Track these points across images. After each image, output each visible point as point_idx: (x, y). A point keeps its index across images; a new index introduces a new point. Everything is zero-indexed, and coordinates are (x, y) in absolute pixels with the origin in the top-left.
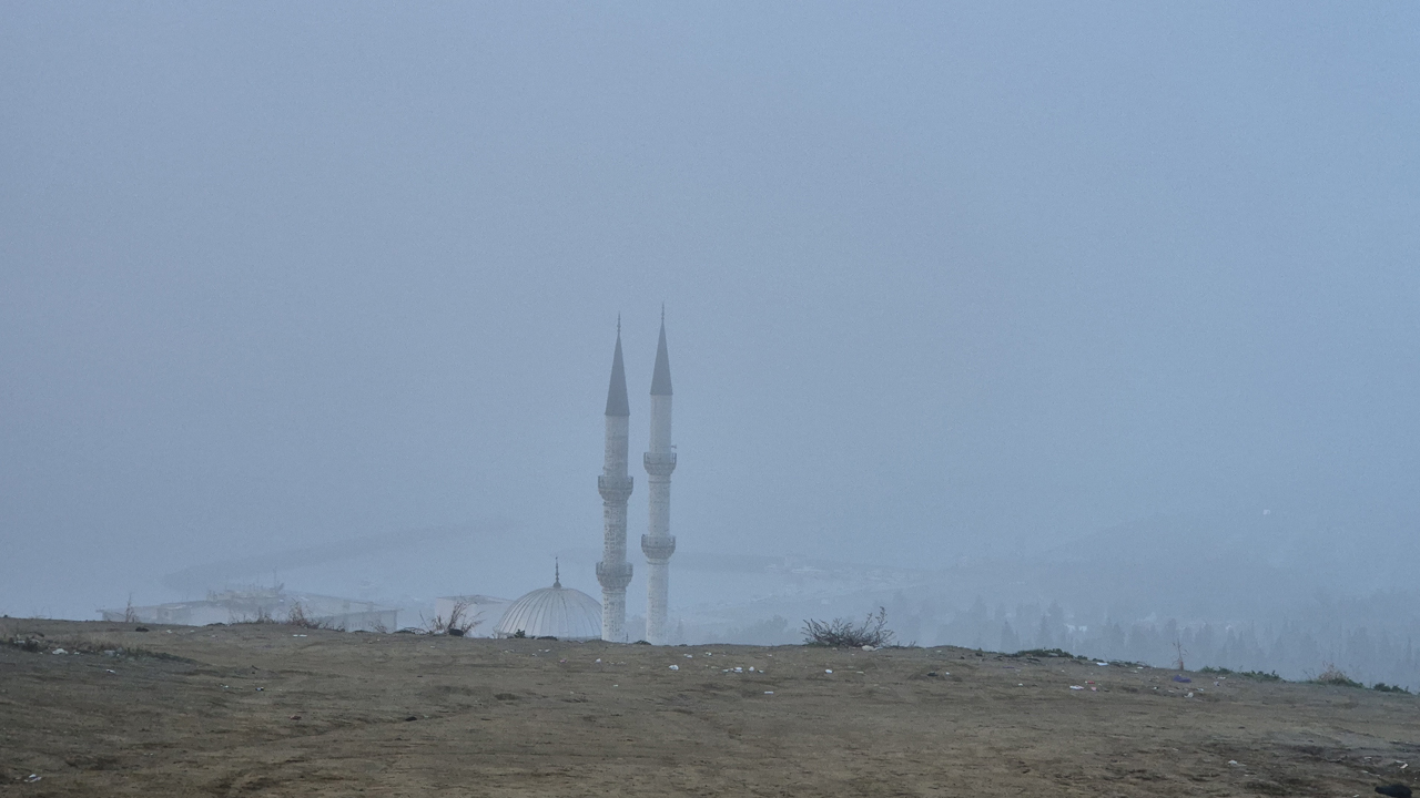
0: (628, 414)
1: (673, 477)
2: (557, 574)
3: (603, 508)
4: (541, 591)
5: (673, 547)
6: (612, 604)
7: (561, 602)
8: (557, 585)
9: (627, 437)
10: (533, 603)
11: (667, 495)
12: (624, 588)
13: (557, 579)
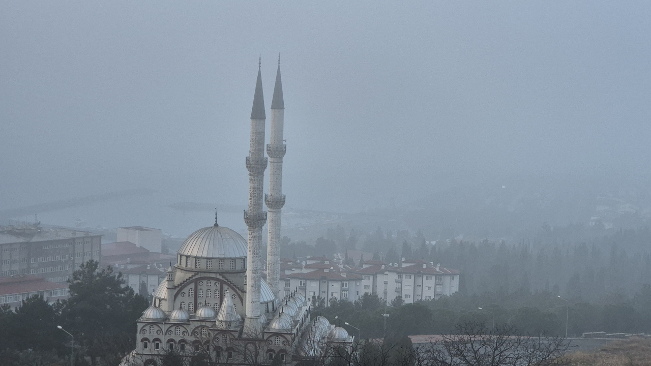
0: (265, 118)
1: (284, 159)
2: (216, 218)
3: (249, 177)
4: (207, 228)
5: (284, 202)
6: (255, 237)
7: (219, 236)
8: (216, 225)
9: (264, 132)
10: (202, 236)
11: (281, 169)
12: (261, 227)
13: (216, 221)
